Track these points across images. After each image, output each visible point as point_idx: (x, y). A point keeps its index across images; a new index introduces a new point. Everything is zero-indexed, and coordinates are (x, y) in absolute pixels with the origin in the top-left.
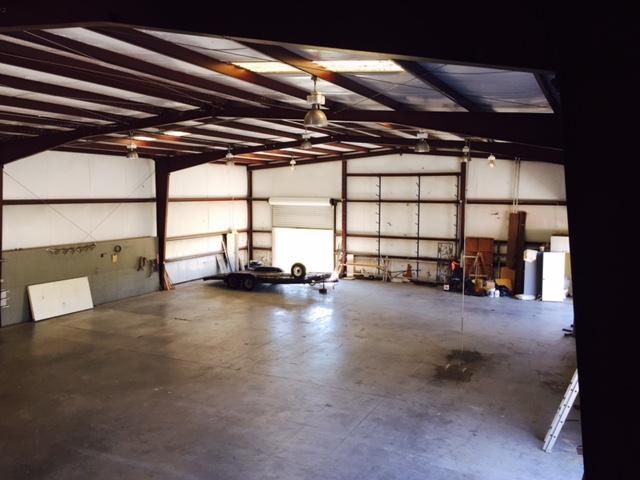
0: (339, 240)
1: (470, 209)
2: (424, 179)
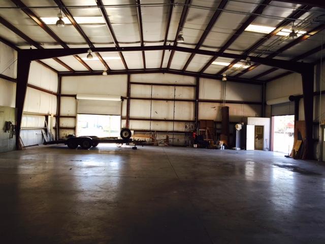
0: (124, 122)
1: (201, 105)
2: (177, 88)
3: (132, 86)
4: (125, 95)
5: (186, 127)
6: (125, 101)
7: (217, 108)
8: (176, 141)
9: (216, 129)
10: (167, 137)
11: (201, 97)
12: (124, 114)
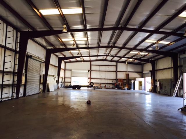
0: (89, 80)
1: (118, 73)
2: (109, 66)
3: (92, 66)
4: (89, 70)
5: (113, 81)
6: (89, 72)
7: (124, 74)
8: (109, 87)
9: (124, 82)
10: (106, 85)
11: (118, 70)
12: (89, 77)
